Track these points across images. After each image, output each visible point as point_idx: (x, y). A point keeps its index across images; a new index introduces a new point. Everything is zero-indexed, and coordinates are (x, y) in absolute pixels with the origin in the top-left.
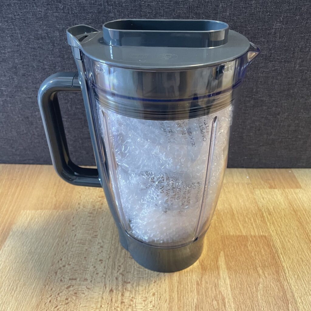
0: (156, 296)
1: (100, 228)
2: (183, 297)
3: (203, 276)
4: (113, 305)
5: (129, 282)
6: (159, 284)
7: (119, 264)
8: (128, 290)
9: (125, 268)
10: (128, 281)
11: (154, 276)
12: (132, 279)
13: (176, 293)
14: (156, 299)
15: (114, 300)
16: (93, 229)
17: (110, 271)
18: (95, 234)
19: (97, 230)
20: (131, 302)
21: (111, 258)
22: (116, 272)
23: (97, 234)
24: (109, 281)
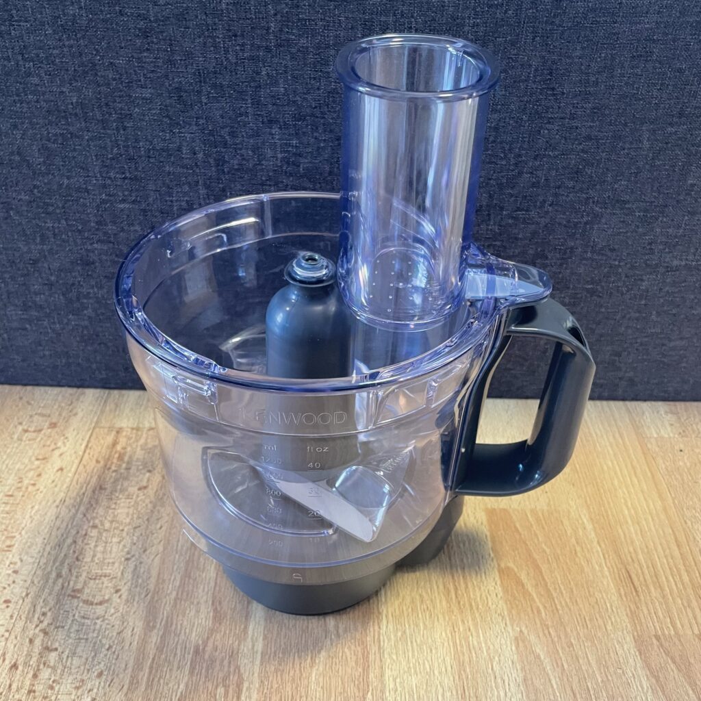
0: (105, 677)
1: (23, 529)
2: (159, 680)
3: (212, 636)
4: (11, 697)
5: (56, 649)
6: (116, 653)
7: (43, 610)
8: (49, 666)
9: (55, 619)
10: (54, 647)
11: (110, 635)
12: (62, 642)
13: (147, 671)
14: (102, 684)
15: (14, 687)
16: (6, 533)
17: (21, 624)
18: (8, 543)
19: (13, 534)
20: (50, 691)
21: (30, 596)
22: (34, 626)
23: (13, 543)
24: (15, 646)
